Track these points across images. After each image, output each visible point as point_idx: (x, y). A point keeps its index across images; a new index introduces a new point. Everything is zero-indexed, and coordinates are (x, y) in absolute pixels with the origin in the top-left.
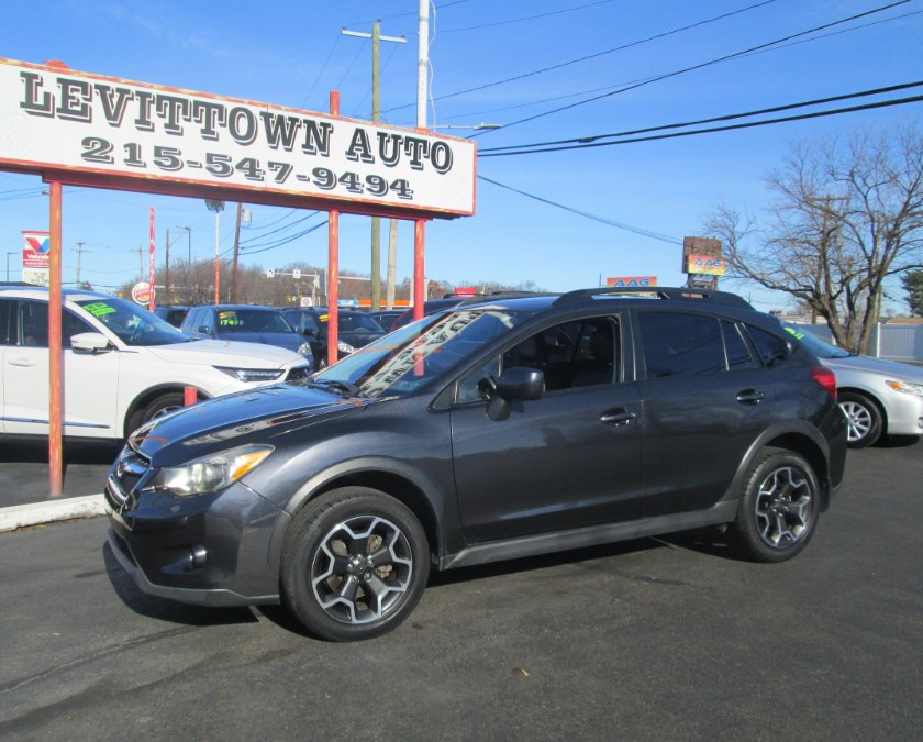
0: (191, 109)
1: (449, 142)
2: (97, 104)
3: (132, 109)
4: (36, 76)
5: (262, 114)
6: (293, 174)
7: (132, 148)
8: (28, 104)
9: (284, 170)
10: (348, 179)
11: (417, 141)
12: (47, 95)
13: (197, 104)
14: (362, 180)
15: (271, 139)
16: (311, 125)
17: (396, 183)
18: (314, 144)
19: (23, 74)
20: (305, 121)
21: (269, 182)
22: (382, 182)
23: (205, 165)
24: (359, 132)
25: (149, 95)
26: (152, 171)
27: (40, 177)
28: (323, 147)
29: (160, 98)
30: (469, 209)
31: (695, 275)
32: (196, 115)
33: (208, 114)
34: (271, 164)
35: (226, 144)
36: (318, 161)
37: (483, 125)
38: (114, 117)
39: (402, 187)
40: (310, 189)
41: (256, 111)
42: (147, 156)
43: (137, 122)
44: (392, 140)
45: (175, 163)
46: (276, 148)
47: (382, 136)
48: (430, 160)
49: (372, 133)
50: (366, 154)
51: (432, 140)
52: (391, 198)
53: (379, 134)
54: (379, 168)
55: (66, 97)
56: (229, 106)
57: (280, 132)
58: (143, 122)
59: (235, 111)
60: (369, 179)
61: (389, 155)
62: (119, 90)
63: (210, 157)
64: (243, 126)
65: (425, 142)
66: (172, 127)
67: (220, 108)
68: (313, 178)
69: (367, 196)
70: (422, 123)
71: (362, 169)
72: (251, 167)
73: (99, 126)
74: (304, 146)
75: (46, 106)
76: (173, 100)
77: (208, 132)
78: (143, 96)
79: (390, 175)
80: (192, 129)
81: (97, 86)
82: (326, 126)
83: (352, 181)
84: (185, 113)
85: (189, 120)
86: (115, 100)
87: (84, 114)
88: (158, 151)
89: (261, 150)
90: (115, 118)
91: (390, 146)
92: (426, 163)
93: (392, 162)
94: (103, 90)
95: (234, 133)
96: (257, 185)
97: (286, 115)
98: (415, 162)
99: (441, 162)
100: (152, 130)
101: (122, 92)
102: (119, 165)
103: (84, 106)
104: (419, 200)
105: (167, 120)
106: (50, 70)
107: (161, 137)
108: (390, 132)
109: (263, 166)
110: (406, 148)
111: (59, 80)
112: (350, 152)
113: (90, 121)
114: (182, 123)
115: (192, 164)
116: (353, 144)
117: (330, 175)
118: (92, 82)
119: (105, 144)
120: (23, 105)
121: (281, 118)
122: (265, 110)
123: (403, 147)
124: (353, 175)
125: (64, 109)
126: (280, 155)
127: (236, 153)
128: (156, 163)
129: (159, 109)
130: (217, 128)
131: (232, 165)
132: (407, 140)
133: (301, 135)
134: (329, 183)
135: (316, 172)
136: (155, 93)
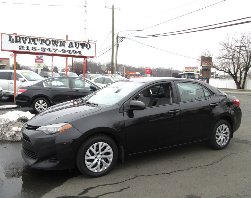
0: (38, 40)
1: (90, 44)
2: (21, 40)
3: (28, 41)
4: (11, 36)
5: (51, 40)
6: (58, 51)
7: (28, 48)
8: (10, 41)
9: (56, 50)
11: (83, 44)
12: (13, 39)
14: (71, 51)
15: (53, 44)
16: (61, 42)
17: (78, 51)
18: (62, 45)
19: (9, 36)
20: (60, 41)
21: (53, 52)
22: (76, 51)
23: (41, 49)
24: (71, 42)
25: (31, 38)
26: (31, 51)
27: (13, 52)
28: (64, 46)
30: (94, 56)
31: (204, 66)
32: (39, 41)
33: (41, 41)
34: (53, 49)
35: (45, 46)
36: (63, 48)
39: (80, 52)
40: (61, 53)
41: (50, 40)
42: (30, 48)
43: (28, 43)
45: (35, 49)
46: (54, 46)
47: (76, 43)
48: (86, 47)
49: (73, 42)
50: (73, 47)
51: (86, 43)
52: (78, 54)
53: (75, 43)
54: (75, 49)
55: (16, 39)
56: (45, 39)
57: (55, 43)
59: (46, 40)
60: (73, 51)
61: (77, 46)
62: (25, 37)
64: (48, 42)
65: (85, 44)
66: (35, 43)
67: (44, 40)
68: (62, 51)
69: (72, 54)
71: (71, 49)
72: (50, 50)
73: (22, 44)
74: (60, 46)
75: (13, 41)
76: (35, 39)
77: (41, 44)
78: (30, 38)
80: (38, 43)
81: (21, 37)
82: (64, 42)
83: (69, 51)
85: (38, 42)
86: (25, 39)
87: (19, 42)
88: (32, 47)
89: (51, 47)
90: (25, 42)
91: (77, 45)
92: (85, 47)
93: (78, 48)
95: (46, 44)
96: (51, 53)
97: (56, 40)
98: (83, 48)
99: (88, 46)
100: (31, 44)
102: (26, 50)
103: (19, 41)
104: (83, 55)
105: (34, 42)
106: (13, 35)
107: (33, 45)
108: (77, 42)
109: (52, 49)
110: (81, 45)
111: (15, 36)
112: (69, 46)
113: (20, 43)
115: (39, 49)
117: (65, 51)
119: (23, 47)
121: (55, 41)
125: (16, 41)
126: (55, 47)
127: (47, 47)
128: (32, 50)
129: (32, 40)
130: (43, 43)
131: (46, 49)
132: (81, 43)
133: (59, 44)
134: (65, 52)
135: (62, 50)
136: (32, 38)
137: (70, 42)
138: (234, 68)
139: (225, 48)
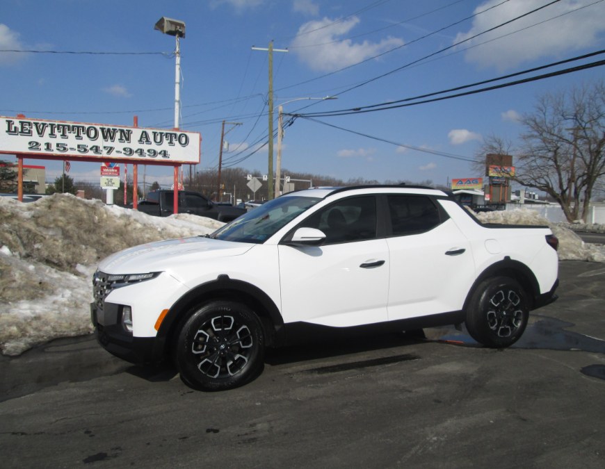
0: (71, 129)
2: (34, 129)
3: (48, 130)
4: (11, 121)
6: (114, 151)
7: (48, 145)
8: (9, 131)
9: (110, 150)
10: (139, 151)
11: (171, 134)
12: (15, 128)
13: (73, 127)
14: (146, 151)
15: (105, 137)
16: (122, 131)
17: (161, 152)
18: (124, 138)
19: (7, 121)
20: (119, 130)
21: (104, 154)
22: (155, 152)
23: (77, 149)
24: (145, 132)
25: (54, 125)
26: (56, 152)
27: (15, 156)
28: (128, 139)
29: (59, 125)
30: (198, 161)
31: (493, 177)
32: (73, 130)
33: (78, 130)
34: (105, 147)
35: (86, 141)
36: (126, 145)
37: (328, 97)
38: (41, 133)
39: (165, 153)
40: (122, 156)
41: (98, 127)
42: (54, 147)
43: (49, 134)
44: (159, 135)
45: (65, 149)
46: (107, 141)
47: (155, 133)
48: (178, 142)
49: (150, 132)
50: (148, 141)
51: (178, 133)
52: (159, 158)
53: (153, 132)
54: (154, 146)
55: (22, 128)
56: (87, 127)
57: (108, 134)
58: (52, 134)
59: (89, 128)
60: (149, 151)
62: (42, 124)
63: (79, 146)
64: (93, 133)
65: (175, 134)
66: (64, 135)
67: (83, 127)
68: (123, 152)
69: (147, 158)
70: (176, 126)
71: (145, 147)
72: (96, 149)
73: (35, 137)
74: (119, 139)
75: (15, 131)
76: (64, 126)
77: (78, 137)
78: (52, 125)
79: (158, 149)
80: (72, 136)
81: (34, 123)
82: (129, 131)
83: (141, 152)
84: (69, 130)
85: (70, 133)
86: (41, 127)
87: (30, 133)
88: (58, 145)
89: (100, 142)
91: (159, 137)
92: (176, 143)
93: (160, 143)
94: (36, 124)
95: (89, 136)
96: (98, 156)
97: (111, 128)
98: (171, 143)
99: (183, 140)
100: (56, 137)
101: (44, 124)
102: (43, 150)
103: (29, 130)
104: (172, 158)
105: (61, 133)
106: (17, 118)
107: (59, 140)
108: (158, 131)
109: (101, 148)
110: (166, 137)
111: (20, 122)
112: (140, 141)
113: (32, 135)
114: (67, 134)
115: (72, 149)
116: (142, 137)
117: (131, 150)
118: (32, 122)
119: (37, 143)
120: (7, 132)
121: (109, 130)
122: (101, 127)
123: (164, 137)
124: (141, 150)
125: (22, 132)
126: (109, 143)
127: (90, 143)
128: (57, 149)
129: (58, 129)
130: (82, 135)
131: (88, 148)
132: (167, 134)
133: (118, 135)
134: (130, 153)
135: (124, 149)
136: (56, 124)
137: (143, 132)
138: (560, 179)
139: (536, 133)
